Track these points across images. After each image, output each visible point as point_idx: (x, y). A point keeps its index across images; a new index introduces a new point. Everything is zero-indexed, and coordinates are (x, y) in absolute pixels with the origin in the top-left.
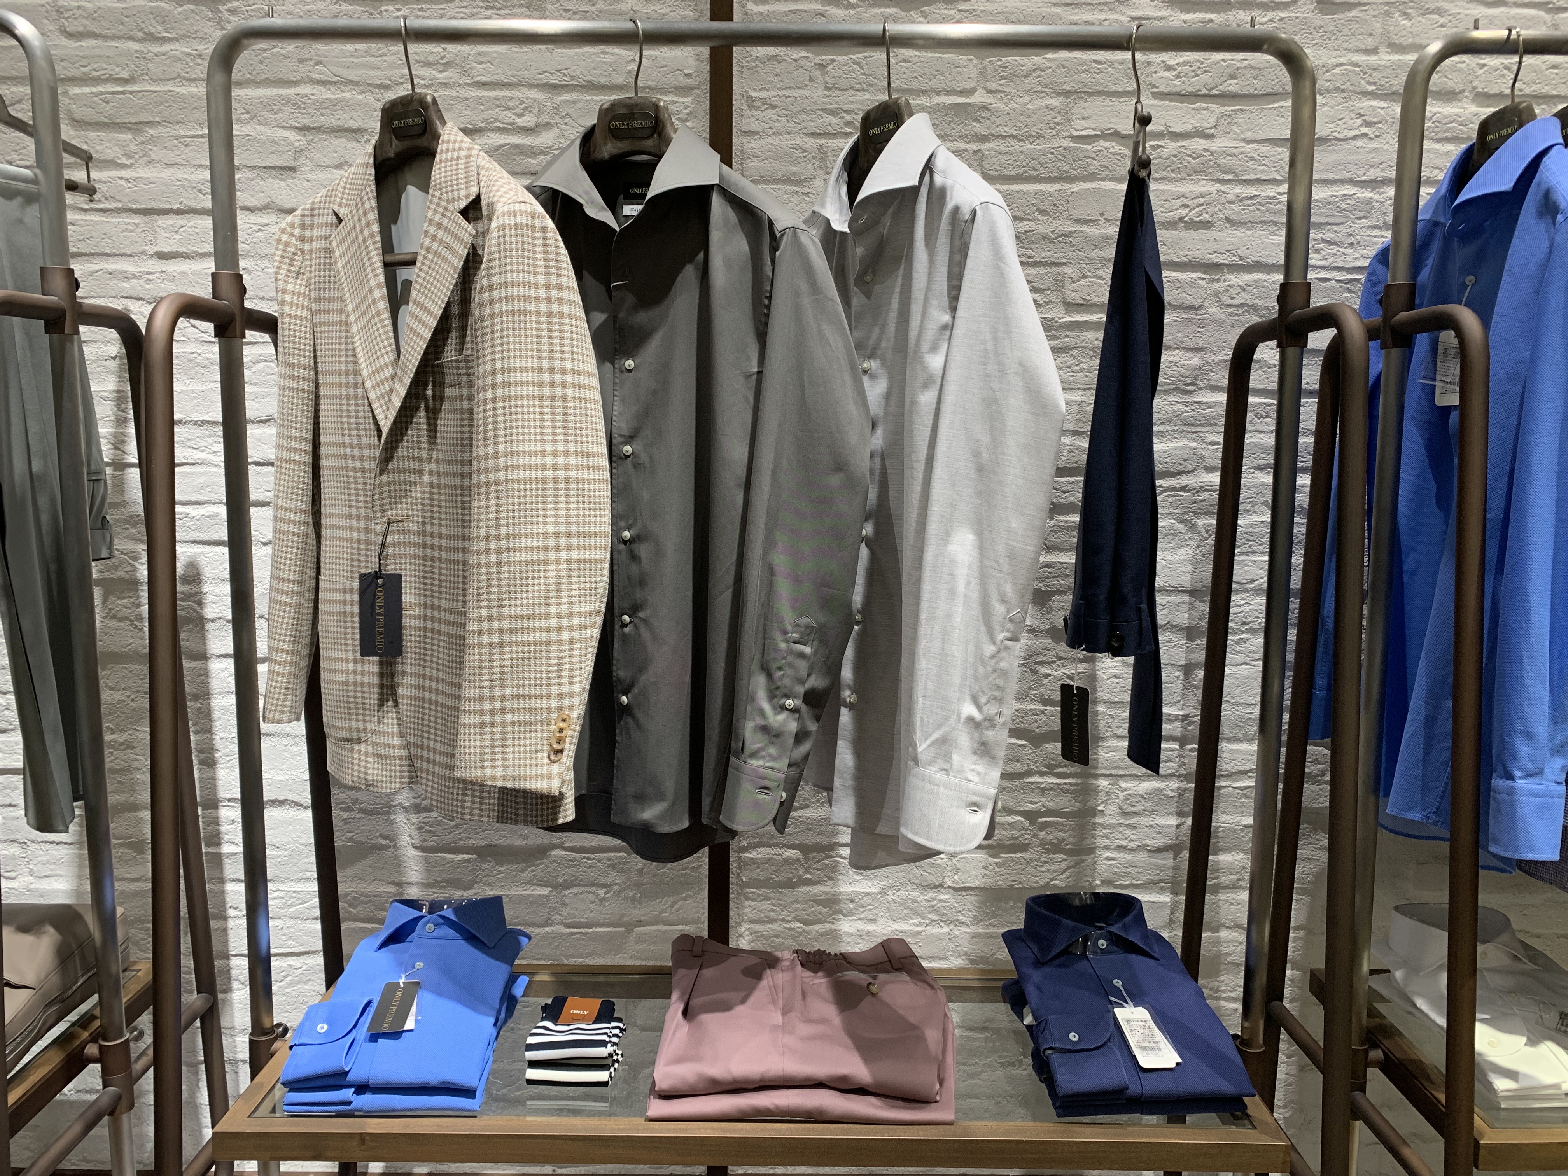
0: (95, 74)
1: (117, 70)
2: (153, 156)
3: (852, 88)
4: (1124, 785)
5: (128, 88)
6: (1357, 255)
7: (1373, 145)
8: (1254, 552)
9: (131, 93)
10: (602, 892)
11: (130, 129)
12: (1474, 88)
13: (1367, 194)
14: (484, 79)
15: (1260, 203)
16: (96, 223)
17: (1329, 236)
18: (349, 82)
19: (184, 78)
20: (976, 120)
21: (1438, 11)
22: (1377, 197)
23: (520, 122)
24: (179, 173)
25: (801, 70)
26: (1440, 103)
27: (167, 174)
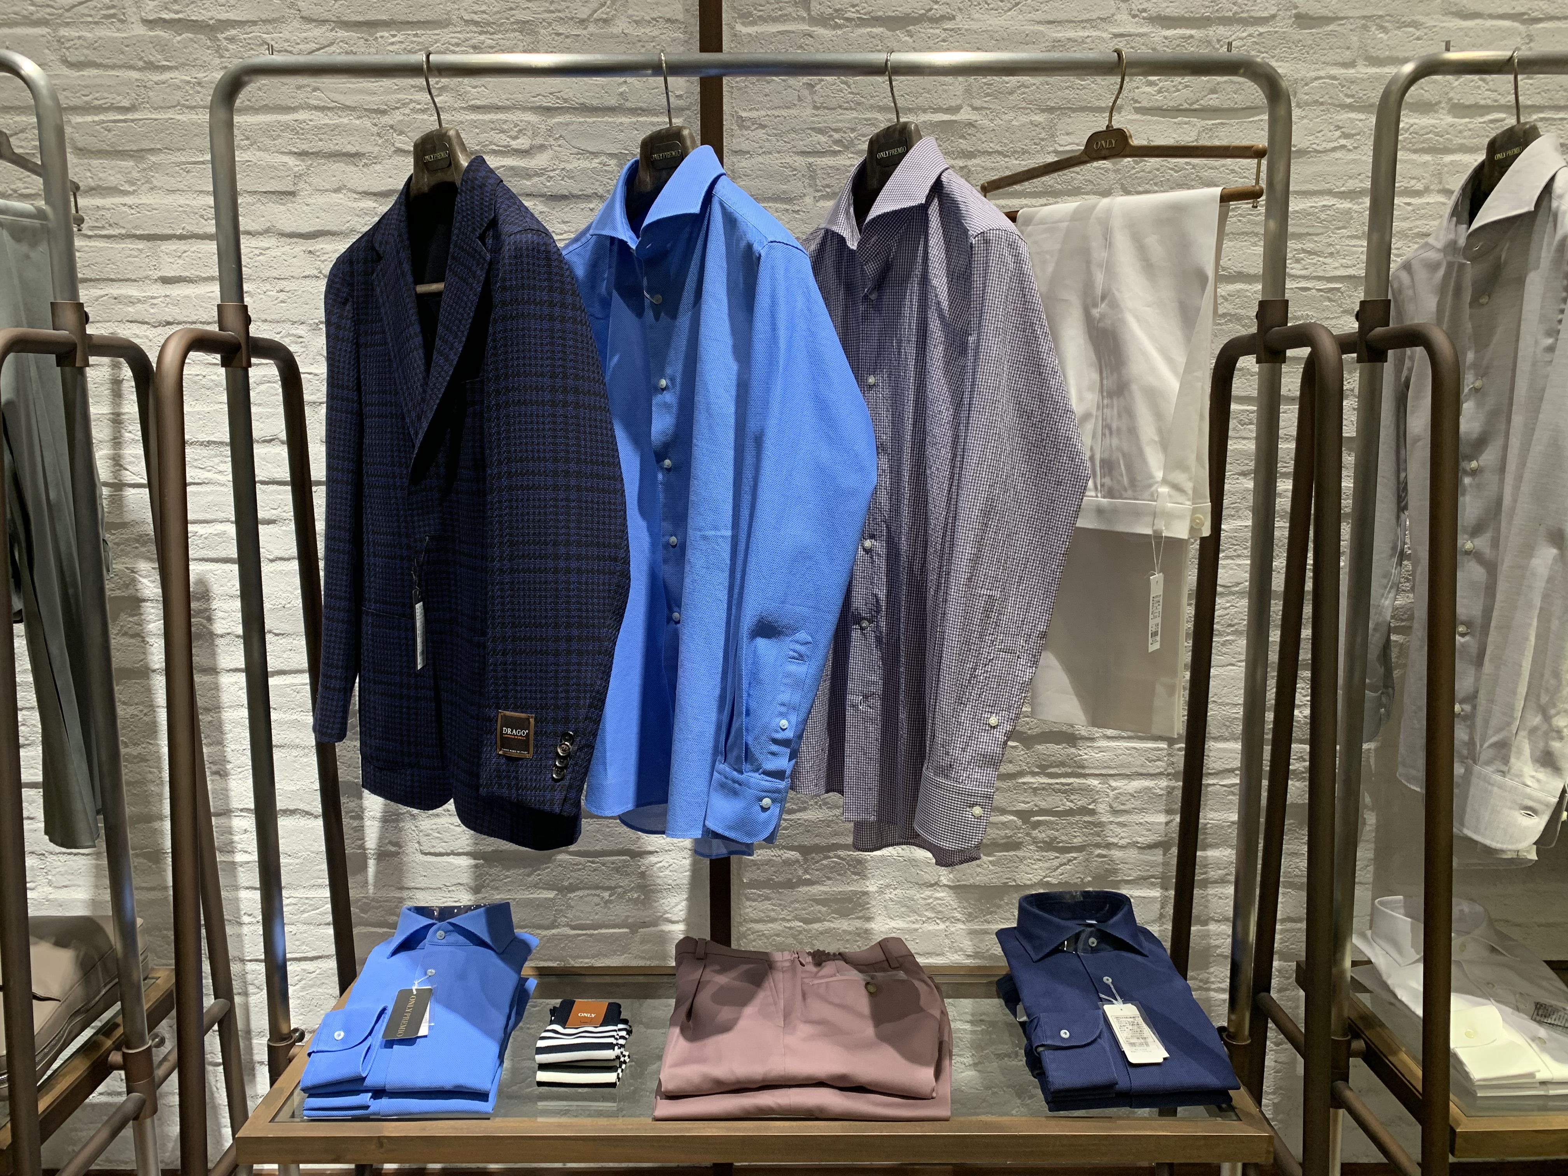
0: (97, 103)
1: (119, 98)
2: (155, 182)
3: (840, 107)
4: (1114, 784)
5: (129, 116)
6: (1337, 265)
7: (1351, 156)
8: (1239, 556)
9: (133, 121)
10: (606, 895)
11: (132, 156)
12: (1450, 99)
13: (1346, 205)
14: (478, 103)
15: (1241, 215)
16: (101, 249)
17: (1309, 246)
18: (346, 108)
19: (184, 105)
20: (963, 137)
21: (1415, 24)
22: (1355, 207)
23: (515, 144)
24: (182, 200)
25: (790, 90)
26: (1416, 115)
27: (169, 200)
